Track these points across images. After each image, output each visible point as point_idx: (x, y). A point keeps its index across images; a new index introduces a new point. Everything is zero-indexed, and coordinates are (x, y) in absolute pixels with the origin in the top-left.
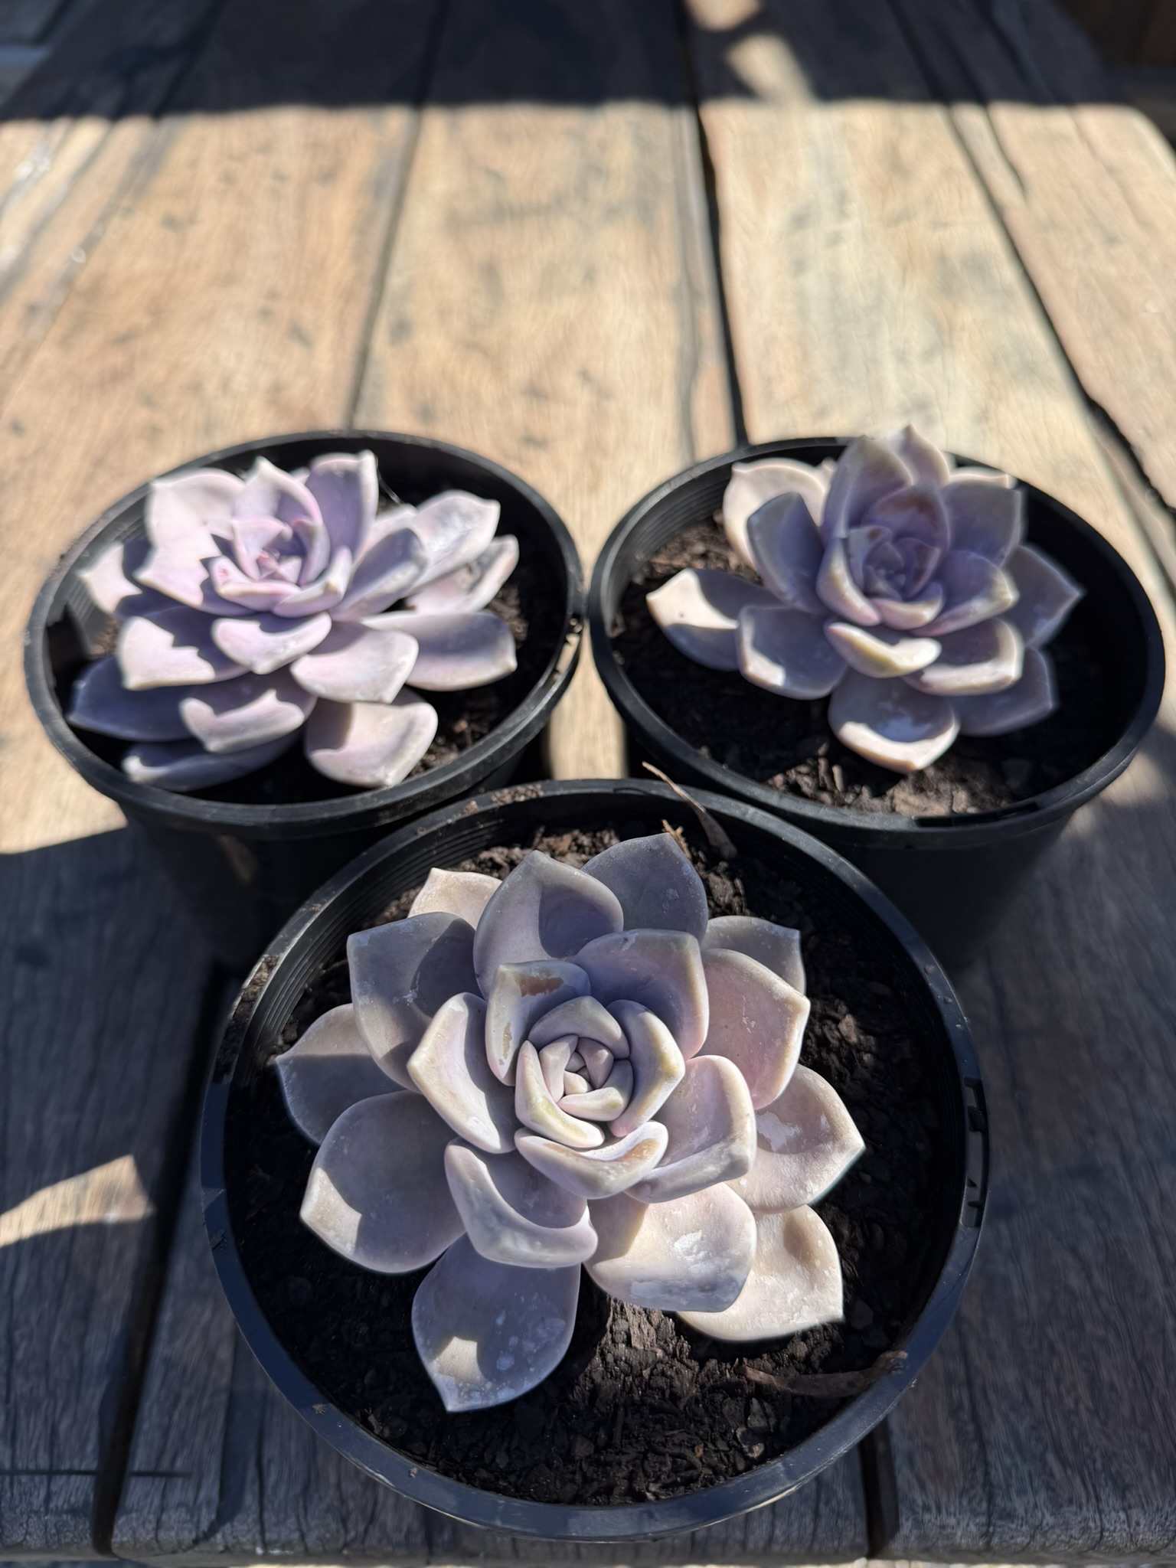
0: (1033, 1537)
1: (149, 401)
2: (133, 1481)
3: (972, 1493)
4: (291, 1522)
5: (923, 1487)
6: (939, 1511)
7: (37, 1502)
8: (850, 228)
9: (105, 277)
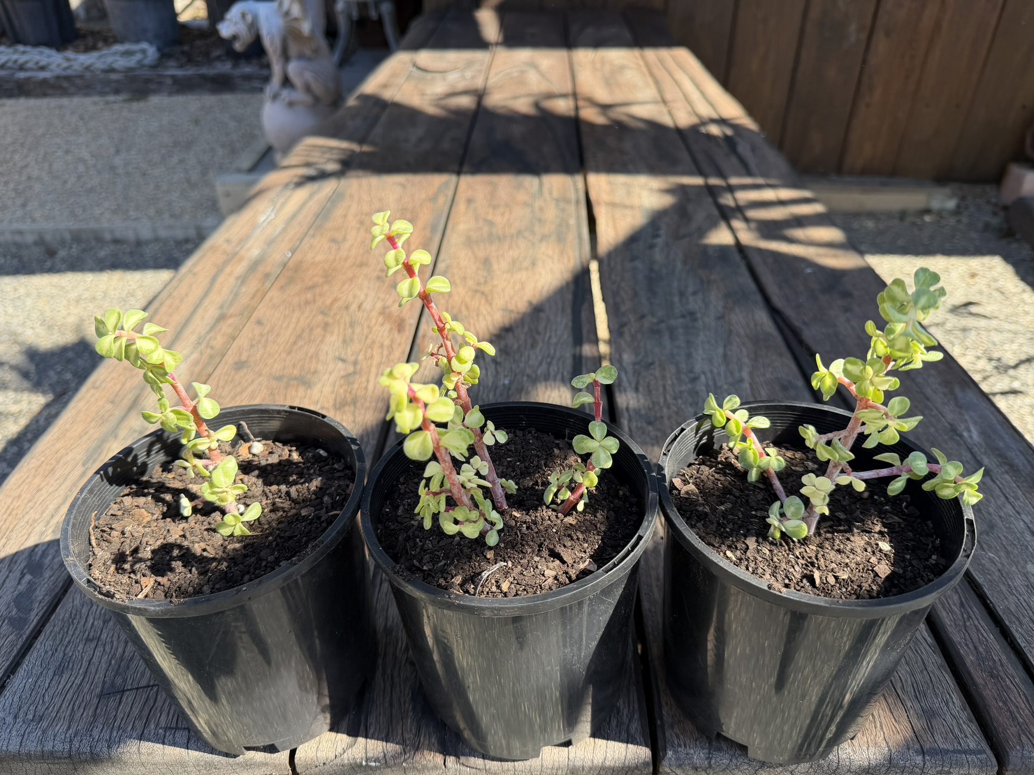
0: (731, 760)
1: (322, 313)
3: (702, 740)
4: (380, 749)
5: (678, 737)
8: (660, 241)
9: (301, 262)
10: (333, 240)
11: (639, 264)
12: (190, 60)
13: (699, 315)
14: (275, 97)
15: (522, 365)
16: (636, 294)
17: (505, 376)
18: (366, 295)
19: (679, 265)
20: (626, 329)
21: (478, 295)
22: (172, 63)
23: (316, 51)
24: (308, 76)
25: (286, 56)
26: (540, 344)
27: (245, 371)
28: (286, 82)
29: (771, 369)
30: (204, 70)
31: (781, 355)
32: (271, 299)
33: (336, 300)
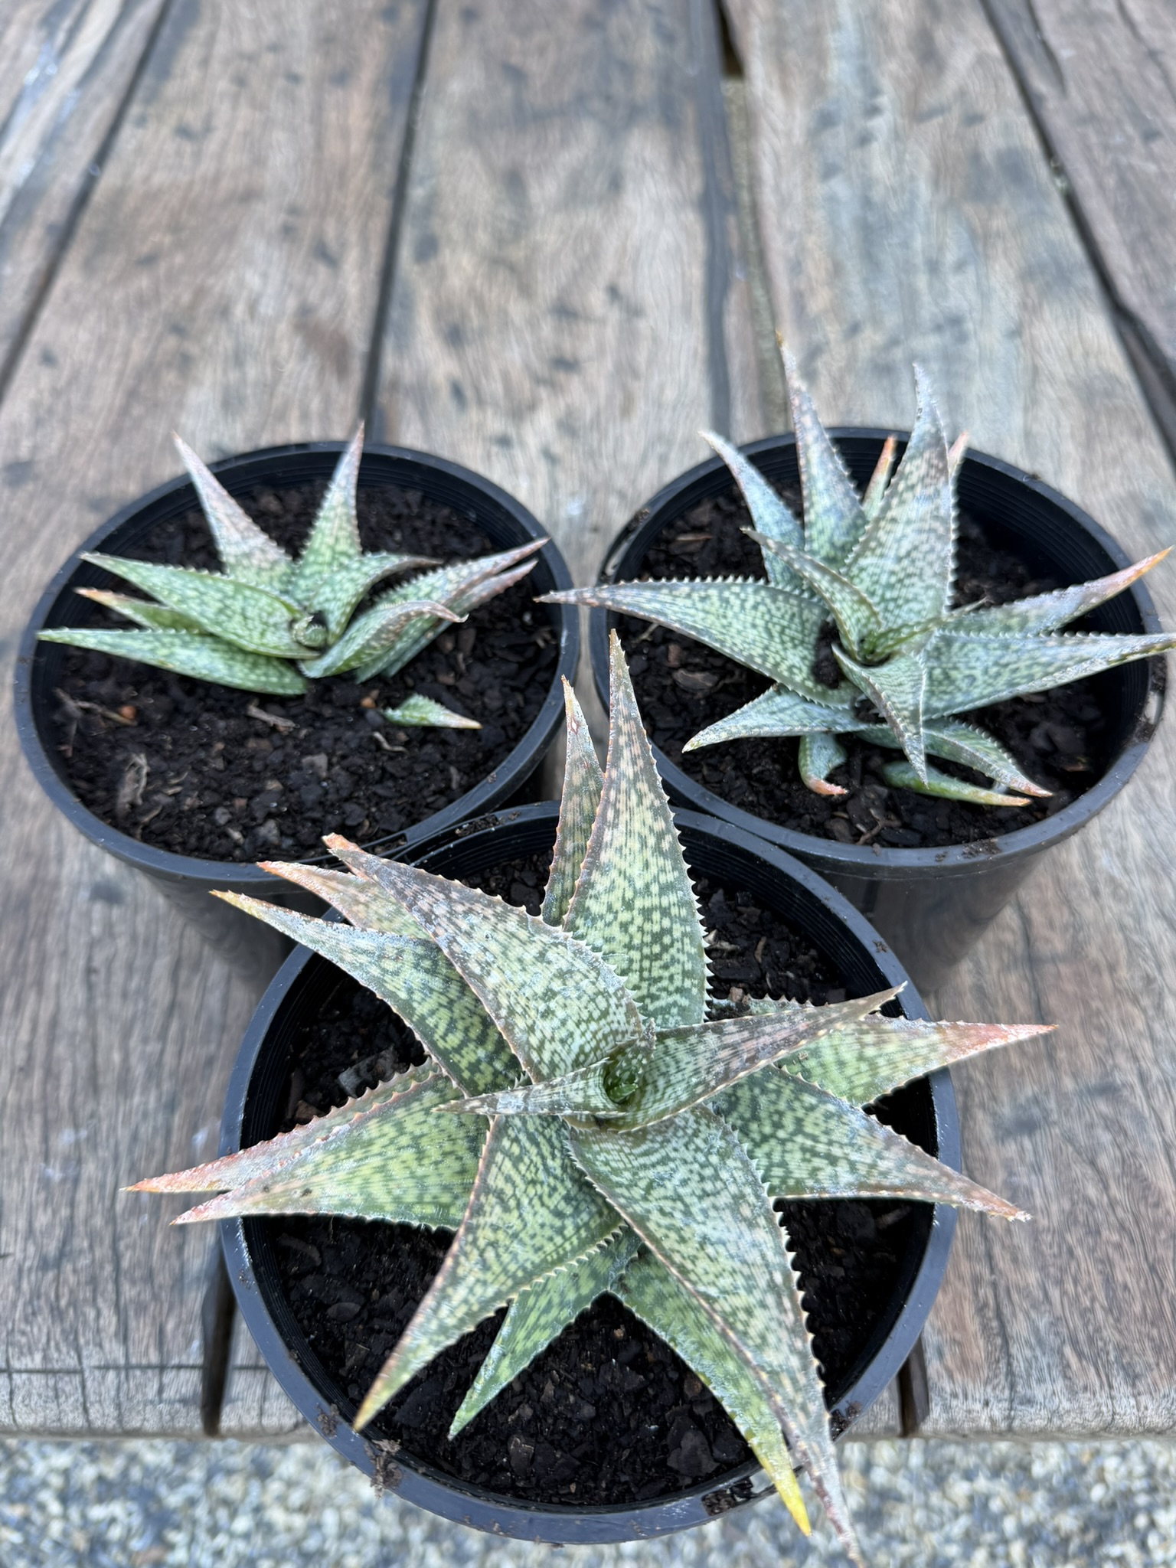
2: (236, 1374)
3: (996, 1381)
6: (966, 1397)
8: (881, 125)
9: (120, 193)
10: (183, 132)
11: (839, 187)
13: (969, 326)
15: (606, 464)
16: (837, 270)
17: (573, 494)
18: (265, 276)
19: (924, 190)
20: (820, 364)
21: (502, 275)
26: (641, 408)
27: (30, 487)
29: (1118, 472)
31: (1138, 434)
32: (67, 296)
33: (200, 293)
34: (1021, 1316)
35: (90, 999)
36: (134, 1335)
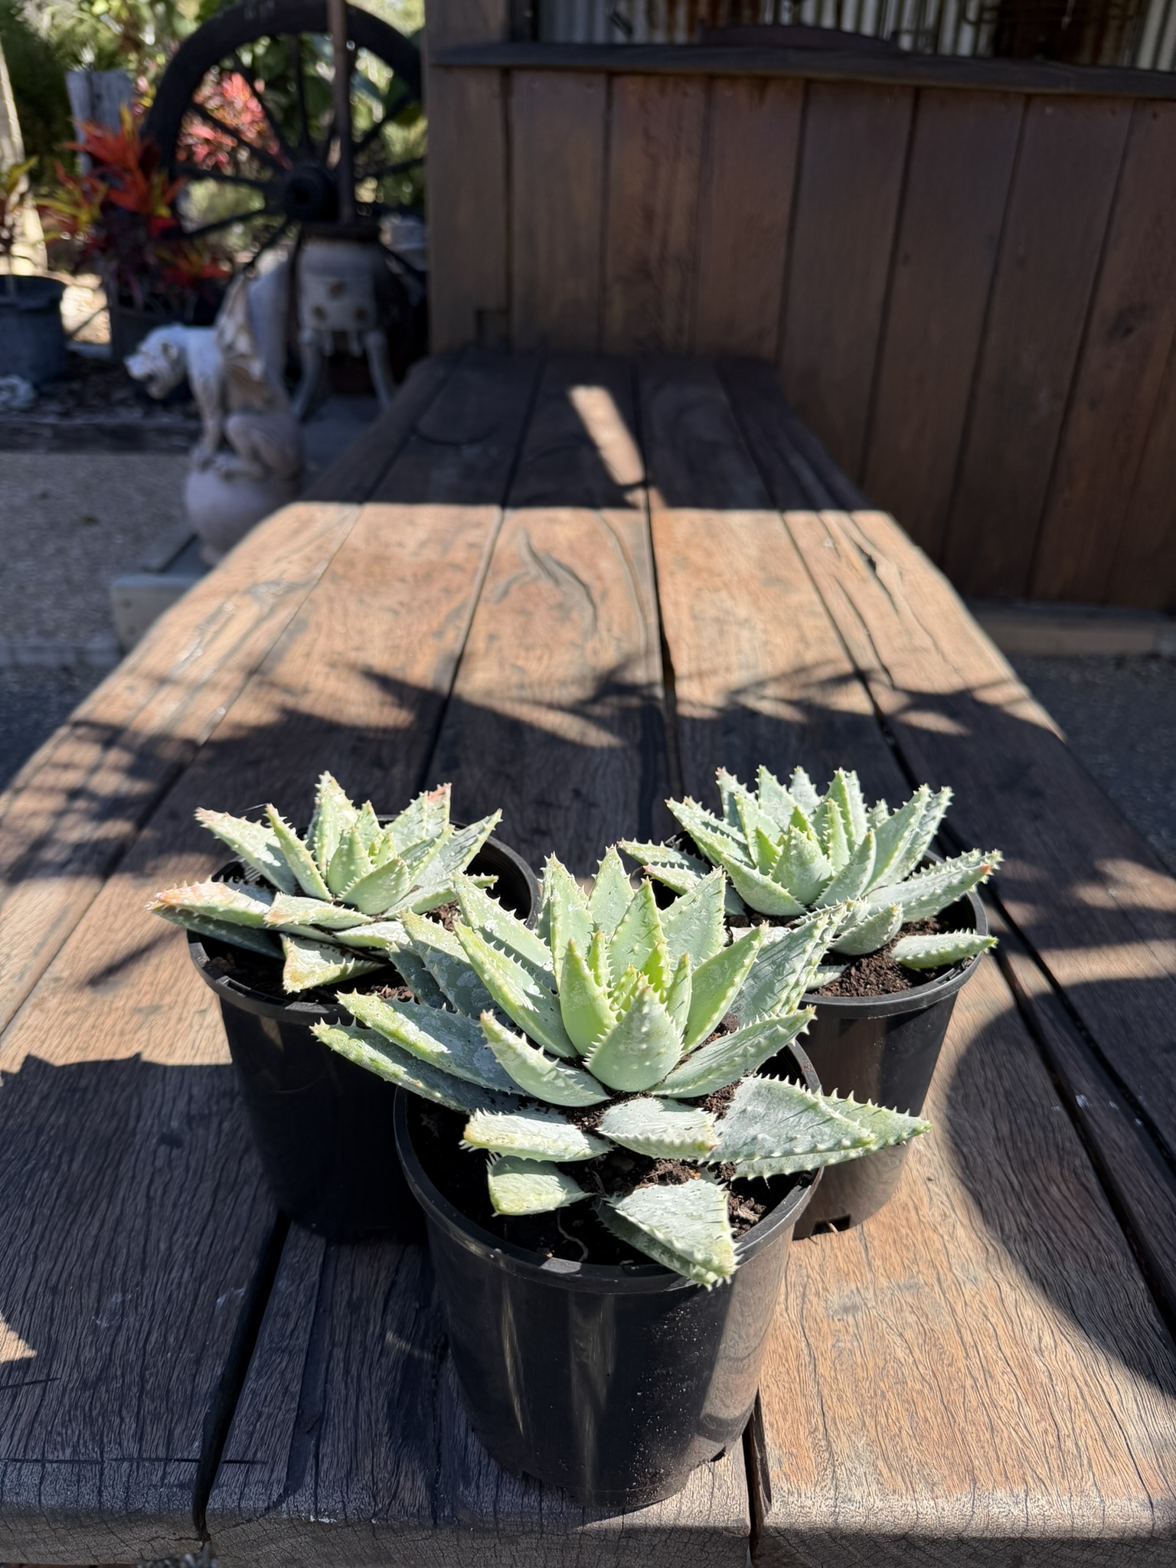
0: (867, 1517)
2: (225, 1465)
3: (823, 1484)
4: (337, 1496)
5: (788, 1479)
6: (800, 1495)
7: (155, 1479)
10: (289, 691)
12: (82, 404)
14: (206, 465)
21: (501, 780)
22: (54, 406)
23: (270, 402)
24: (257, 437)
25: (224, 408)
28: (224, 444)
30: (100, 419)
32: (191, 780)
34: (844, 1438)
35: (149, 1208)
36: (148, 1437)
